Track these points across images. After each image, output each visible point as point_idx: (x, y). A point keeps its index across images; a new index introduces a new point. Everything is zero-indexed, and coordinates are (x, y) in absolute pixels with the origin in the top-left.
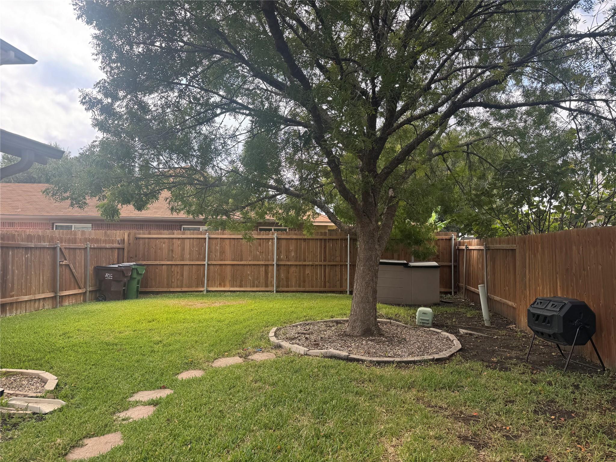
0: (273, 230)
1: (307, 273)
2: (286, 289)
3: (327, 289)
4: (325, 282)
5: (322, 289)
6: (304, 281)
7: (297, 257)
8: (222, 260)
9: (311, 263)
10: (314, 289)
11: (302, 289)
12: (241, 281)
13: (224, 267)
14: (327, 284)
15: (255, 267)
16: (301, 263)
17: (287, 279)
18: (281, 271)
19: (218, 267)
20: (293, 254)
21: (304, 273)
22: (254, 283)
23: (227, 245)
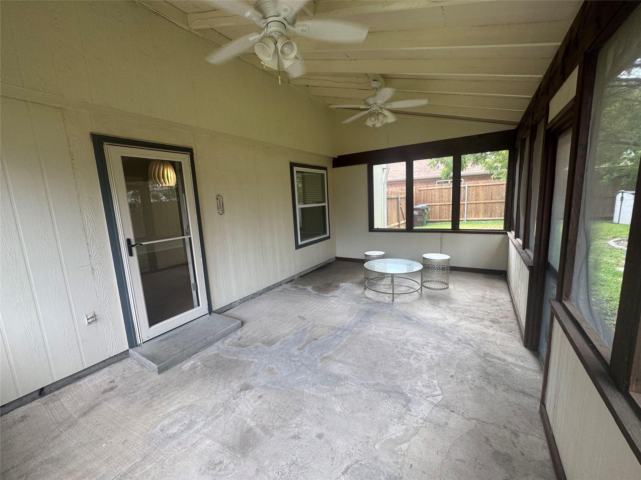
8: (476, 200)
12: (491, 213)
13: (478, 204)
19: (474, 205)
23: (480, 190)
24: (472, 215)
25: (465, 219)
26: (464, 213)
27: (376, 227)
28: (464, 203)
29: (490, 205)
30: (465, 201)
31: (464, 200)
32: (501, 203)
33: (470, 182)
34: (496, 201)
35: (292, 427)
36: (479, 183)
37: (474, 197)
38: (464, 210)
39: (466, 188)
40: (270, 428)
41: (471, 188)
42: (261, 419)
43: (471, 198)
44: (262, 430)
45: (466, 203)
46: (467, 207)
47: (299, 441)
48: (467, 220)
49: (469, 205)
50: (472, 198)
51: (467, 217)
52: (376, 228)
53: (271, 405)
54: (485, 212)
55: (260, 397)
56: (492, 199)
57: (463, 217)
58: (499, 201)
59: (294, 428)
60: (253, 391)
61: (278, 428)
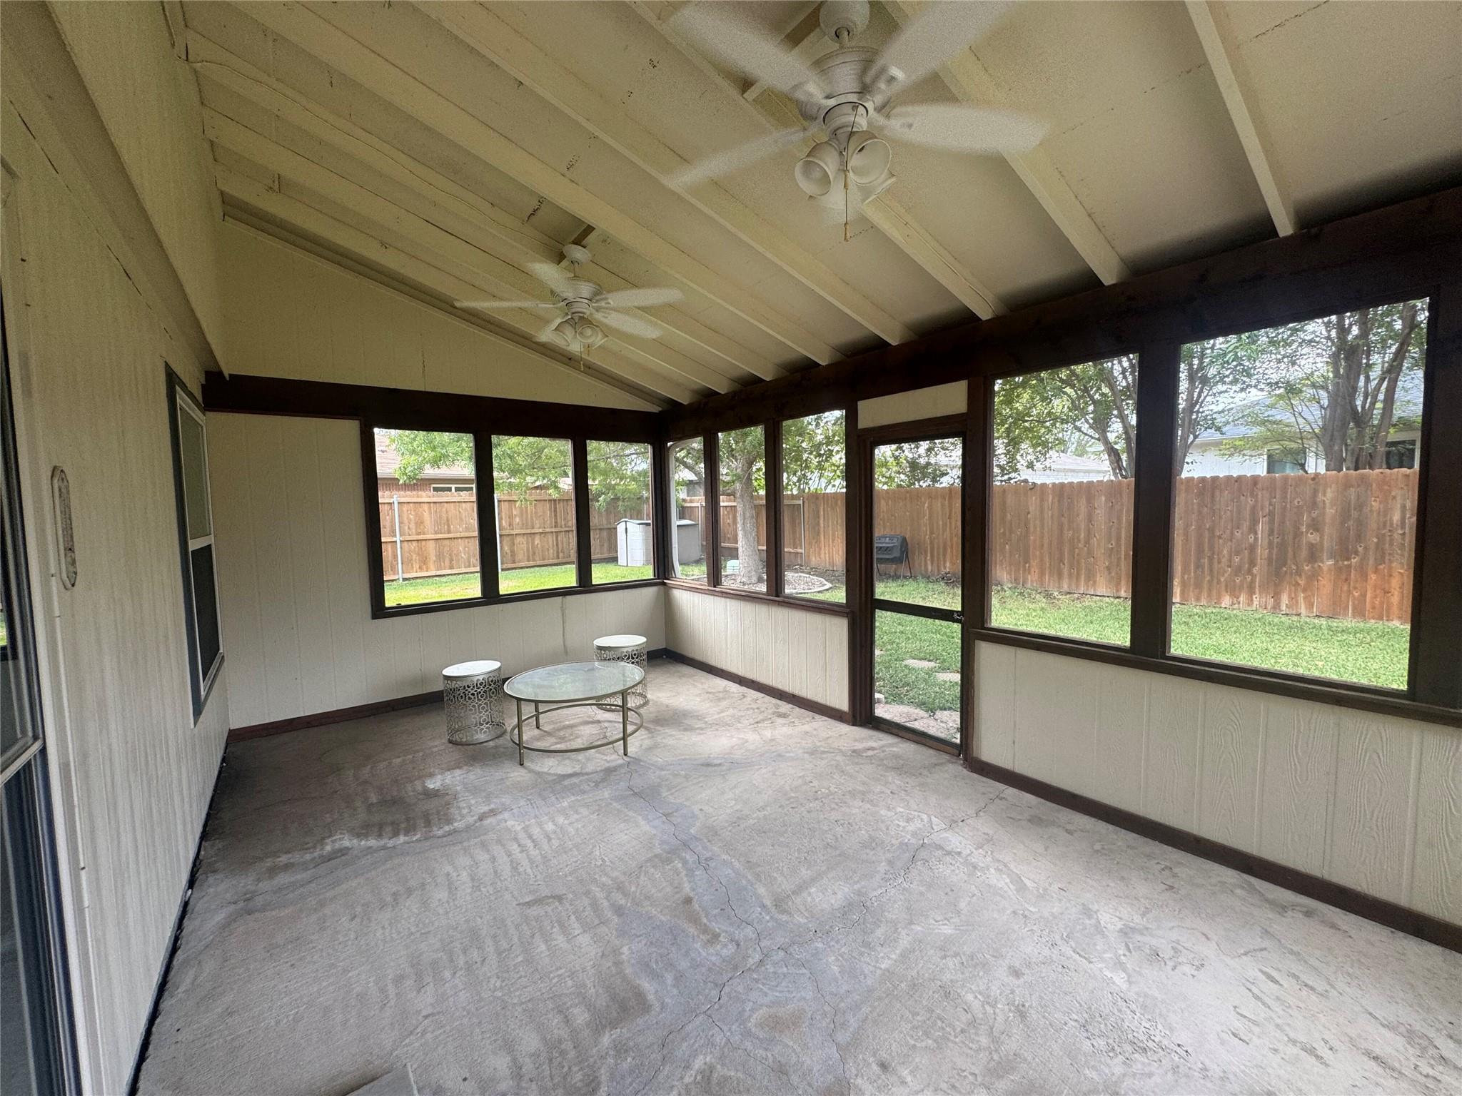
0: (453, 490)
1: (536, 543)
2: (513, 566)
3: (560, 561)
4: (558, 552)
5: (556, 561)
6: (534, 553)
7: (523, 524)
8: (419, 534)
9: (541, 530)
10: (546, 562)
11: (532, 563)
12: (451, 560)
13: (423, 543)
14: (561, 555)
15: (469, 540)
16: (529, 531)
17: (513, 553)
18: (505, 542)
19: (415, 544)
20: (517, 520)
21: (533, 543)
22: (469, 562)
23: (425, 511)
24: (413, 567)
25: (401, 576)
26: (395, 563)
27: (388, 604)
28: (394, 539)
29: (447, 542)
30: (395, 536)
31: (393, 533)
32: (466, 540)
33: (402, 493)
34: (458, 535)
35: (994, 1013)
36: (421, 497)
37: (413, 526)
38: (395, 557)
39: (396, 505)
40: (996, 1057)
41: (405, 505)
42: (965, 1073)
43: (406, 528)
44: (1003, 1077)
45: (398, 539)
46: (401, 548)
47: (1031, 1006)
48: (404, 579)
49: (405, 544)
50: (409, 528)
51: (403, 573)
52: (394, 605)
53: (918, 1045)
54: (440, 557)
55: (884, 1066)
56: (449, 532)
57: (395, 571)
58: (463, 535)
59: (997, 1011)
60: (859, 1081)
61: (996, 1041)
